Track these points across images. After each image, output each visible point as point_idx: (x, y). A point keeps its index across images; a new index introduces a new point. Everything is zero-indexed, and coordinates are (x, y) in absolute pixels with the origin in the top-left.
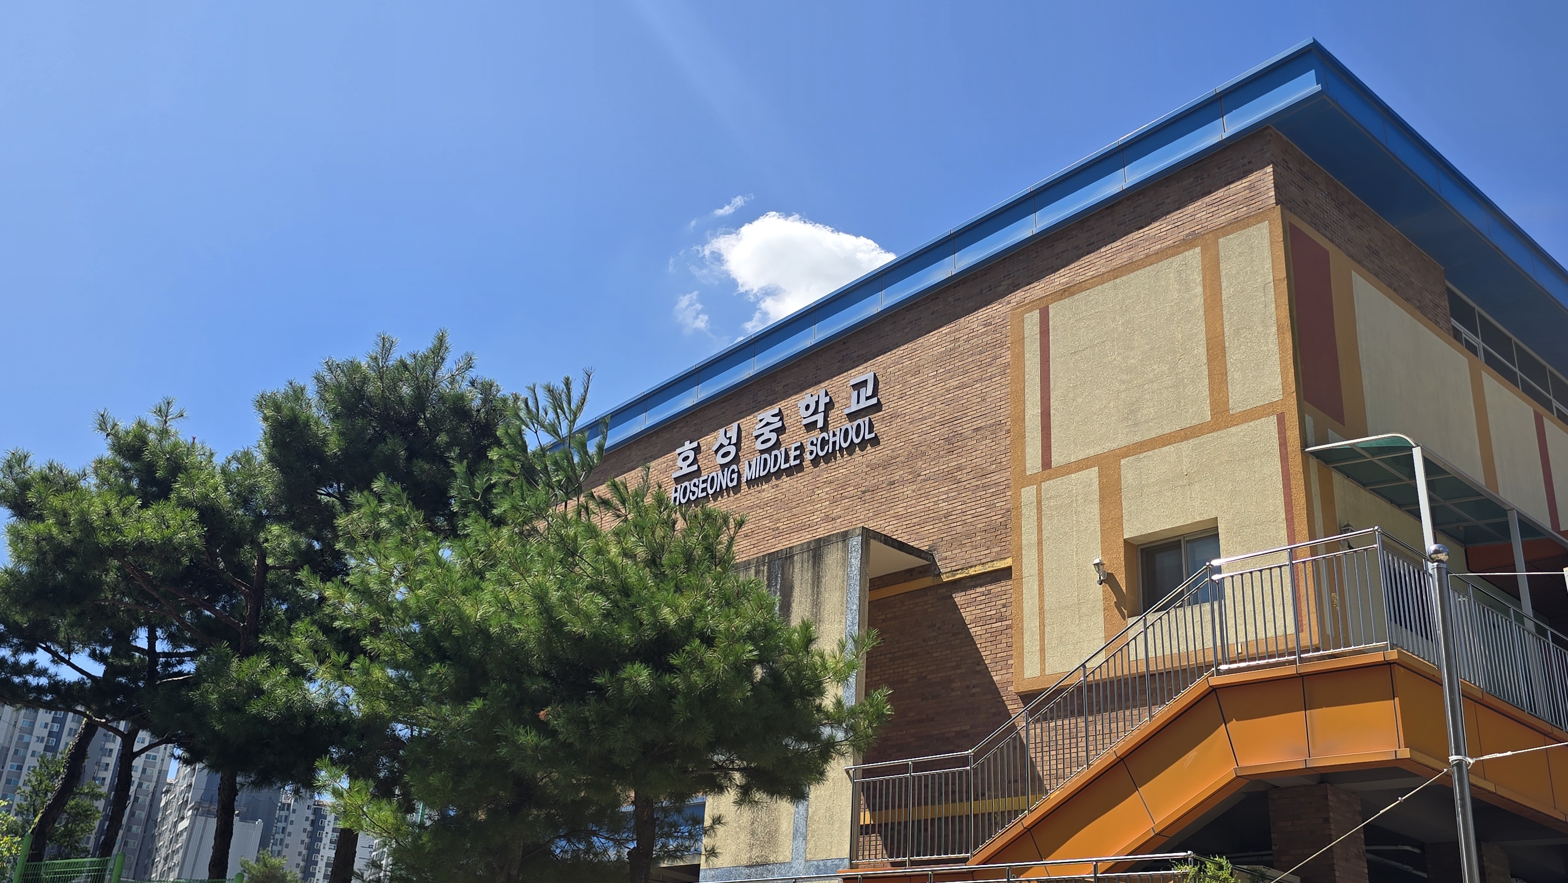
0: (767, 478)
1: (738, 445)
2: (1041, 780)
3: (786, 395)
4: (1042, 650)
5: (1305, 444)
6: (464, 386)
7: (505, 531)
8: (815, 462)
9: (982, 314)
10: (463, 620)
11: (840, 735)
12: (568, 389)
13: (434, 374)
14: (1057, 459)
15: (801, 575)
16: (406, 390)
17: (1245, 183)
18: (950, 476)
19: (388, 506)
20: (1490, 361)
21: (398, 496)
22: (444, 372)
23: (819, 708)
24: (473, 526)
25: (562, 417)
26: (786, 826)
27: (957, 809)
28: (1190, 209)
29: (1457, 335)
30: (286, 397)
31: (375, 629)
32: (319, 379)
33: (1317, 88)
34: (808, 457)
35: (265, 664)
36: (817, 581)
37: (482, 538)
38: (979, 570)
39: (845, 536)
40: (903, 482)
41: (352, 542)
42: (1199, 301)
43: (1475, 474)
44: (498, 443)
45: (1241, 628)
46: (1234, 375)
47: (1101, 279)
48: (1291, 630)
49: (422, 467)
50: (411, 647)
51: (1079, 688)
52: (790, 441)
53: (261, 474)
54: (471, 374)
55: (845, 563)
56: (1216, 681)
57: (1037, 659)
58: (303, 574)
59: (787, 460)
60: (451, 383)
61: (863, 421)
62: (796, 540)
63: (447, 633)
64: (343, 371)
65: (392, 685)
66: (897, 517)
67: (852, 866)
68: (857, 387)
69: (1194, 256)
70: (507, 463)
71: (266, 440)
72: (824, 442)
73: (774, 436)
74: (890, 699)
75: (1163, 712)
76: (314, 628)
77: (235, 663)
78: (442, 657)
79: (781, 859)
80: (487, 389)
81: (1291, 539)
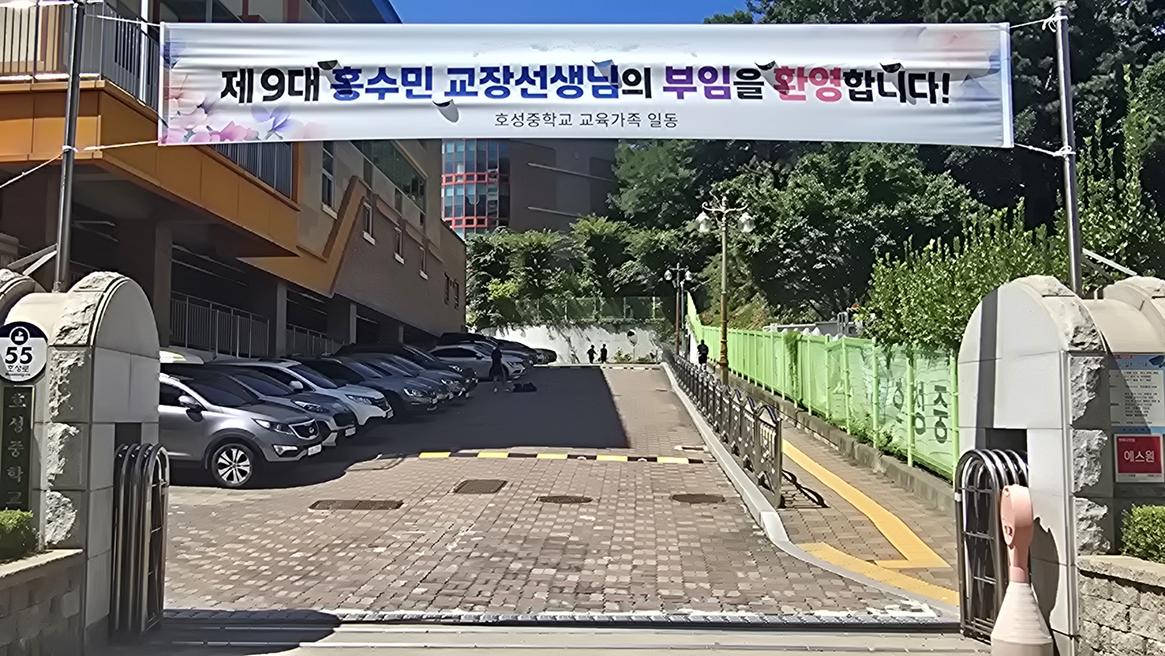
48: (33, 58)
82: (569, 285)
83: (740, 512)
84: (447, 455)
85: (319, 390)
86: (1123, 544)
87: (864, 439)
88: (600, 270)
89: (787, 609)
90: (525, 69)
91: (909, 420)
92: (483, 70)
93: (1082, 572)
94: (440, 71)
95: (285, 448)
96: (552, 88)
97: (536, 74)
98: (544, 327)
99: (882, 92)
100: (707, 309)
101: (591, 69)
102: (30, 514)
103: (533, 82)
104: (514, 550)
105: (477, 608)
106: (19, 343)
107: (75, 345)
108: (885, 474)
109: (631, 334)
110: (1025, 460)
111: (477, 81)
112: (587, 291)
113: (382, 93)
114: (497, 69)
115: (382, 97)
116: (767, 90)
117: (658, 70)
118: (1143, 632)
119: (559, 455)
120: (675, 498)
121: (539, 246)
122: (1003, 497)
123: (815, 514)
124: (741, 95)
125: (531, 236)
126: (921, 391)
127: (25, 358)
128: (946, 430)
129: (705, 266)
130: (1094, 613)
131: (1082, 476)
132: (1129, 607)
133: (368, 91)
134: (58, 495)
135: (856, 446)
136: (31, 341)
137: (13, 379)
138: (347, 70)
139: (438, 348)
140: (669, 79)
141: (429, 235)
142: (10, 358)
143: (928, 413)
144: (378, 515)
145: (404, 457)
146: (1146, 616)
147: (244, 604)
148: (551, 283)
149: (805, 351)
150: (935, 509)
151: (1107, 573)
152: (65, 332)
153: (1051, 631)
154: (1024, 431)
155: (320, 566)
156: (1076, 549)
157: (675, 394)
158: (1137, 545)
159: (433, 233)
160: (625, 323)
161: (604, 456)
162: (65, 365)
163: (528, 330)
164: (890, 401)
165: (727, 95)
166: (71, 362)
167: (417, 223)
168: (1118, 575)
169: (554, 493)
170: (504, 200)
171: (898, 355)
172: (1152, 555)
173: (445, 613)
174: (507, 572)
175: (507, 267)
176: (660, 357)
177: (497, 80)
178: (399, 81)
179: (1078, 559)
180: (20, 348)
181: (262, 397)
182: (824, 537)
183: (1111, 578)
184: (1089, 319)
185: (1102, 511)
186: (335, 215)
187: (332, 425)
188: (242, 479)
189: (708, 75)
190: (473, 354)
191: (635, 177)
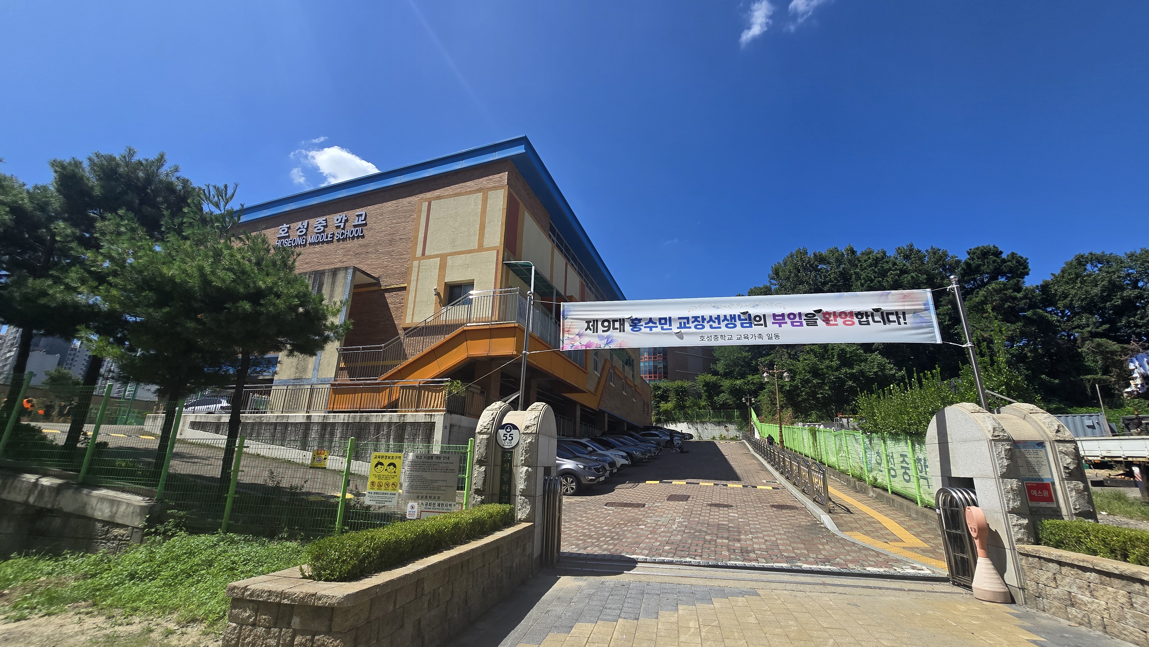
0: (318, 243)
1: (307, 229)
2: (406, 355)
3: (329, 214)
4: (413, 314)
5: (503, 261)
6: (174, 179)
7: (188, 243)
8: (338, 240)
9: (408, 199)
10: (162, 275)
11: (332, 335)
12: (226, 189)
13: (157, 170)
14: (427, 253)
15: (327, 281)
16: (141, 174)
17: (499, 175)
18: (389, 253)
19: (126, 222)
20: (557, 246)
21: (132, 219)
22: (163, 170)
23: (325, 325)
24: (172, 238)
25: (221, 200)
26: (311, 366)
27: (376, 363)
28: (481, 180)
29: (550, 236)
30: (70, 164)
31: (115, 274)
32: (90, 159)
33: (524, 151)
34: (335, 238)
35: (50, 282)
36: (333, 283)
37: (175, 242)
38: (395, 286)
39: (346, 268)
40: (372, 253)
41: (103, 234)
42: (479, 210)
43: (548, 277)
44: (189, 205)
45: (476, 313)
46: (486, 235)
47: (449, 196)
48: (490, 316)
49: (148, 210)
50: (135, 283)
51: (423, 328)
52: (329, 231)
53: (52, 197)
54: (178, 174)
55: (345, 278)
56: (465, 328)
57: (411, 317)
58: (74, 245)
59: (327, 238)
60: (166, 176)
61: (360, 229)
62: (327, 267)
63: (153, 279)
64: (105, 159)
65: (122, 298)
66: (368, 264)
67: (335, 380)
68: (358, 216)
69: (480, 195)
70: (192, 215)
71: (56, 182)
72: (343, 234)
73: (322, 228)
74: (352, 324)
75: (448, 337)
76: (82, 271)
77: (30, 280)
78: (151, 289)
79: (307, 377)
80: (185, 182)
81: (495, 288)
82: (695, 404)
83: (807, 515)
84: (658, 482)
85: (600, 452)
86: (1040, 540)
87: (861, 479)
88: (710, 397)
89: (851, 565)
90: (711, 317)
91: (886, 470)
92: (693, 317)
93: (1021, 554)
94: (675, 319)
95: (590, 478)
96: (723, 324)
97: (715, 318)
98: (685, 423)
99: (874, 321)
100: (761, 415)
101: (739, 316)
102: (512, 506)
103: (714, 322)
104: (705, 529)
105: (697, 558)
106: (508, 432)
107: (531, 433)
108: (876, 498)
109: (726, 426)
110: (975, 493)
111: (690, 322)
112: (704, 407)
113: (651, 328)
114: (699, 317)
115: (651, 330)
116: (820, 322)
117: (769, 316)
118: (1067, 588)
119: (710, 484)
120: (773, 506)
121: (682, 387)
122: (967, 512)
123: (848, 517)
124: (808, 325)
125: (678, 383)
126: (892, 457)
127: (510, 438)
128: (909, 476)
129: (758, 395)
130: (1032, 576)
131: (1011, 502)
132: (1055, 574)
133: (645, 327)
134: (524, 498)
135: (857, 483)
136: (513, 431)
137: (505, 447)
138: (636, 319)
139: (642, 433)
140: (774, 319)
141: (636, 383)
142: (505, 438)
143: (897, 467)
144: (636, 510)
145: (639, 482)
146: (1068, 580)
147: (590, 550)
148: (688, 404)
149: (820, 437)
150: (910, 516)
151: (1037, 555)
152: (527, 427)
153: (1006, 584)
154: (972, 478)
155: (617, 533)
156: (1014, 541)
157: (753, 455)
158: (1050, 540)
159: (637, 382)
160: (722, 421)
161: (731, 485)
162: (528, 442)
163: (679, 425)
164: (873, 461)
165: (801, 325)
166: (529, 440)
167: (631, 379)
168: (1045, 556)
169: (714, 502)
170: (665, 367)
171: (876, 439)
172: (1061, 547)
173: (683, 560)
174: (705, 541)
175: (668, 397)
176: (741, 438)
177: (699, 322)
178: (658, 323)
179: (1017, 546)
180: (509, 434)
181: (577, 454)
182: (856, 529)
183: (1040, 558)
184: (999, 424)
185: (1025, 522)
186: (599, 375)
187: (608, 467)
188: (572, 491)
189: (792, 317)
190: (657, 435)
191: (723, 356)
